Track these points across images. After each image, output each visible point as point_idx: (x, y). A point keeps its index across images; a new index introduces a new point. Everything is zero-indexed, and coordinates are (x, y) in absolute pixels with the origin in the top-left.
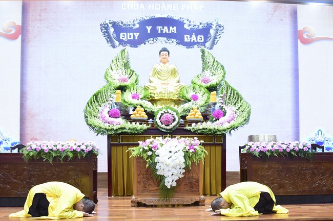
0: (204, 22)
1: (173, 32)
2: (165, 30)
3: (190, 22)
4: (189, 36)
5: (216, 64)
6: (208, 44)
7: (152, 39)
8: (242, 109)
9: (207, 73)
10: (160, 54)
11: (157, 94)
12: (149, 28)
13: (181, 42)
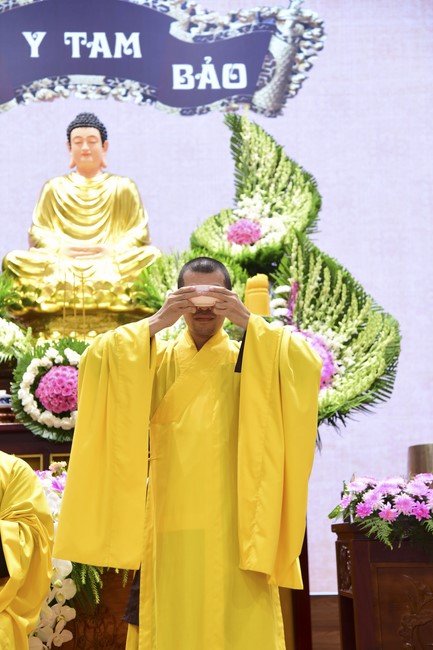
0: (246, 13)
1: (128, 52)
2: (99, 44)
3: (193, 13)
4: (189, 68)
5: (284, 169)
6: (262, 98)
7: (47, 81)
8: (363, 340)
9: (252, 207)
10: (69, 135)
11: (49, 290)
12: (35, 40)
13: (161, 92)
